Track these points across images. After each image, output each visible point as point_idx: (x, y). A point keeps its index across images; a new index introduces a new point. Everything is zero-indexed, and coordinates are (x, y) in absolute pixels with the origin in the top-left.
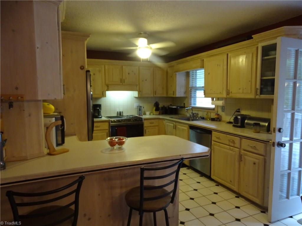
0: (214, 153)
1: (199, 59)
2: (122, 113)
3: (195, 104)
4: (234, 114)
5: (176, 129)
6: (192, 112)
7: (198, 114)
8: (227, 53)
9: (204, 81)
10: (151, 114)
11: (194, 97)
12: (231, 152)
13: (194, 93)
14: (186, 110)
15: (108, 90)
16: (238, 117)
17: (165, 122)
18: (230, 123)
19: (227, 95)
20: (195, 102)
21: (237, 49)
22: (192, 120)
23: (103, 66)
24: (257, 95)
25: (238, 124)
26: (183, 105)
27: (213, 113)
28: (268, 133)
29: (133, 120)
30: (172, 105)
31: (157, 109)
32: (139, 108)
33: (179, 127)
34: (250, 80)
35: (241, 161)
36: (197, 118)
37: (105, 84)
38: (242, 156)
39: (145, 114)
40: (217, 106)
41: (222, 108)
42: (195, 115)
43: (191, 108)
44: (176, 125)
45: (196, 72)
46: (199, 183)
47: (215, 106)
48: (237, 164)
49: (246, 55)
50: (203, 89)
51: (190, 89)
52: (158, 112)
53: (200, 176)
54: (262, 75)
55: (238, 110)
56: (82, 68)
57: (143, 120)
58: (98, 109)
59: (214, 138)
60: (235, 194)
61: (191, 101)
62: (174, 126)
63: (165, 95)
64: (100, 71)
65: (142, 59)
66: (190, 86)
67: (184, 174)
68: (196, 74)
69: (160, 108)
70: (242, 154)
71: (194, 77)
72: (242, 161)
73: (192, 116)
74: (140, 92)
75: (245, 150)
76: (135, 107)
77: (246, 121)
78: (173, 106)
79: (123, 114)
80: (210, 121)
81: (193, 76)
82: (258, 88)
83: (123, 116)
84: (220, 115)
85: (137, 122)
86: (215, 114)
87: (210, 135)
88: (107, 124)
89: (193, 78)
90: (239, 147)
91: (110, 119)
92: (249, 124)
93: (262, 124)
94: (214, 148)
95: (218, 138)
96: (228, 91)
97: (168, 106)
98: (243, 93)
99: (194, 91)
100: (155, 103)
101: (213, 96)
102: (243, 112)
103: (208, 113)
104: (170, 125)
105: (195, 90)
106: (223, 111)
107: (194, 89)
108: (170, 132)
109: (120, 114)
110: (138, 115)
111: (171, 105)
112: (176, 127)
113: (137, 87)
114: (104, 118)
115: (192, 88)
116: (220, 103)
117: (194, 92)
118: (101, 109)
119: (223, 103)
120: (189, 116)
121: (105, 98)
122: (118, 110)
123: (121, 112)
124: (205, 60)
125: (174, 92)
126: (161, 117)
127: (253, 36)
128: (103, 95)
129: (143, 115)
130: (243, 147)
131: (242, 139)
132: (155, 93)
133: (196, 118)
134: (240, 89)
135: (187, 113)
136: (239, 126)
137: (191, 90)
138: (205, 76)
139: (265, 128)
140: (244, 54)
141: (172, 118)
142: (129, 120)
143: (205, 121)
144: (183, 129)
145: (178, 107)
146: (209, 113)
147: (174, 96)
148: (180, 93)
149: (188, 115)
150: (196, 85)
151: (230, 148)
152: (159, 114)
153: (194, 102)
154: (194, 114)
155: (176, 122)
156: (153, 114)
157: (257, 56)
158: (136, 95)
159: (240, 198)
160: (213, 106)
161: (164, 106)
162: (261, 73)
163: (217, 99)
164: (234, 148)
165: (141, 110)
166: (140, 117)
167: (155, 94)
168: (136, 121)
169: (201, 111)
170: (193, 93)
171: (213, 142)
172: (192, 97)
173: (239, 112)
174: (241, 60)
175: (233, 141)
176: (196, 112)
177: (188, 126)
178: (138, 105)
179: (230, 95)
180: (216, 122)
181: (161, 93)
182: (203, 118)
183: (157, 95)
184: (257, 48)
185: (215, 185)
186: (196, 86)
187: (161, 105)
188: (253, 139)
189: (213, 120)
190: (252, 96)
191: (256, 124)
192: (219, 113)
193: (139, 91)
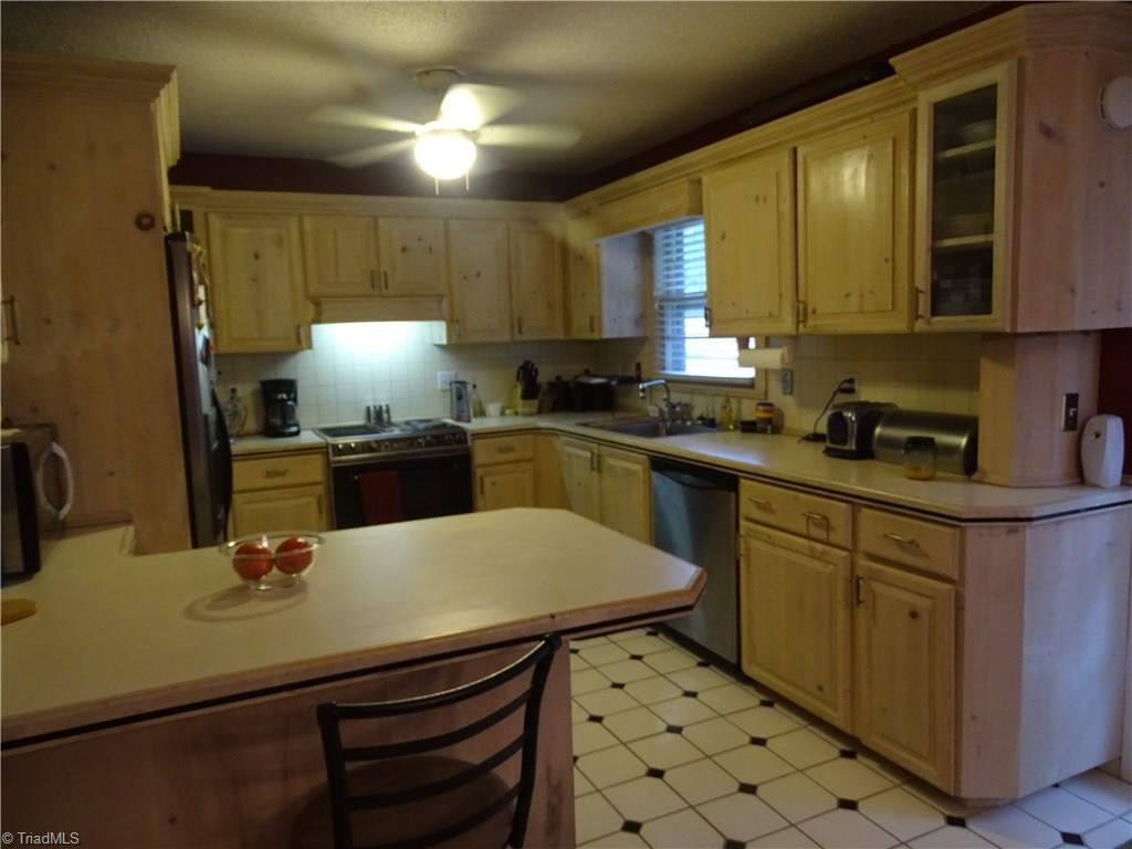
0: (749, 567)
1: (682, 177)
2: (388, 411)
3: (680, 365)
4: (832, 400)
5: (600, 471)
6: (667, 400)
7: (687, 407)
8: (791, 145)
9: (704, 271)
10: (508, 412)
11: (677, 335)
12: (817, 565)
13: (676, 319)
14: (643, 390)
15: (318, 321)
16: (845, 414)
17: (559, 442)
18: (815, 438)
19: (799, 322)
20: (680, 358)
21: (833, 127)
22: (670, 433)
23: (293, 223)
24: (917, 317)
25: (845, 442)
26: (632, 372)
27: (749, 398)
28: (970, 481)
29: (429, 438)
30: (592, 371)
31: (530, 392)
32: (454, 390)
33: (614, 462)
34: (890, 257)
35: (859, 602)
36: (689, 423)
37: (307, 297)
38: (861, 582)
39: (481, 413)
40: (764, 373)
41: (784, 381)
42: (678, 409)
43: (663, 381)
44: (599, 456)
45: (680, 235)
46: (693, 695)
47: (757, 371)
48: (841, 615)
49: (867, 148)
50: (704, 301)
51: (656, 306)
52: (536, 402)
53: (700, 664)
54: (938, 231)
55: (846, 385)
56: (146, 222)
57: (469, 438)
58: (283, 400)
59: (746, 508)
60: (839, 741)
61: (663, 353)
62: (592, 459)
63: (560, 335)
64: (280, 242)
65: (440, 182)
66: (656, 294)
67: (635, 657)
68: (680, 243)
69: (540, 386)
70: (861, 575)
71: (674, 256)
72: (862, 605)
73: (666, 416)
74: (453, 323)
75: (872, 557)
76: (439, 387)
77: (878, 430)
78: (596, 376)
79: (389, 417)
80: (739, 433)
81: (668, 253)
82: (920, 288)
83: (390, 423)
84: (777, 405)
85: (441, 448)
86: (756, 402)
87: (733, 495)
88: (317, 460)
89: (668, 261)
90: (849, 546)
91: (331, 440)
92: (888, 443)
93: (943, 439)
94: (748, 549)
95: (765, 507)
96: (801, 306)
97: (576, 377)
98: (861, 312)
99: (675, 311)
100: (522, 368)
101: (743, 332)
102: (869, 394)
103: (728, 401)
104: (578, 457)
105: (678, 307)
106: (789, 391)
107: (675, 304)
108: (579, 484)
109: (378, 417)
110: (452, 418)
111: (587, 373)
112: (599, 463)
113: (440, 302)
114: (308, 437)
115: (668, 298)
116: (774, 357)
117: (673, 316)
118: (295, 400)
119: (783, 358)
120: (657, 415)
121: (309, 352)
122: (370, 401)
123: (381, 407)
124: (705, 180)
125: (592, 318)
126: (544, 422)
127: (892, 61)
128: (299, 341)
129: (475, 416)
130: (863, 545)
131: (859, 510)
132: (518, 324)
133: (684, 421)
134: (847, 295)
135: (651, 403)
136: (850, 452)
137: (662, 308)
138: (708, 249)
139: (958, 459)
140: (863, 145)
141: (586, 425)
142: (409, 441)
143: (719, 435)
144: (628, 472)
145: (611, 378)
146: (734, 402)
147: (595, 336)
148: (616, 322)
149: (653, 411)
150: (679, 287)
151: (812, 549)
152: (540, 412)
153: (676, 358)
154: (674, 406)
155: (599, 444)
156: (516, 414)
157: (913, 152)
158: (440, 338)
159: (859, 757)
160: (749, 373)
161: (558, 378)
162: (930, 223)
163: (763, 345)
164: (827, 548)
165: (464, 396)
166: (458, 427)
167: (520, 332)
168: (438, 444)
169: (702, 393)
170: (669, 319)
171: (743, 523)
172: (668, 338)
173: (851, 391)
174: (847, 173)
175: (825, 518)
176: (685, 398)
177: (645, 457)
178: (453, 380)
179: (811, 322)
180: (759, 436)
181: (541, 325)
182: (710, 424)
183: (526, 336)
184: (914, 114)
185: (758, 702)
186: (682, 290)
187: (545, 376)
188: (904, 511)
189: (748, 427)
190: (898, 325)
191: (916, 444)
192: (771, 399)
193: (452, 321)
